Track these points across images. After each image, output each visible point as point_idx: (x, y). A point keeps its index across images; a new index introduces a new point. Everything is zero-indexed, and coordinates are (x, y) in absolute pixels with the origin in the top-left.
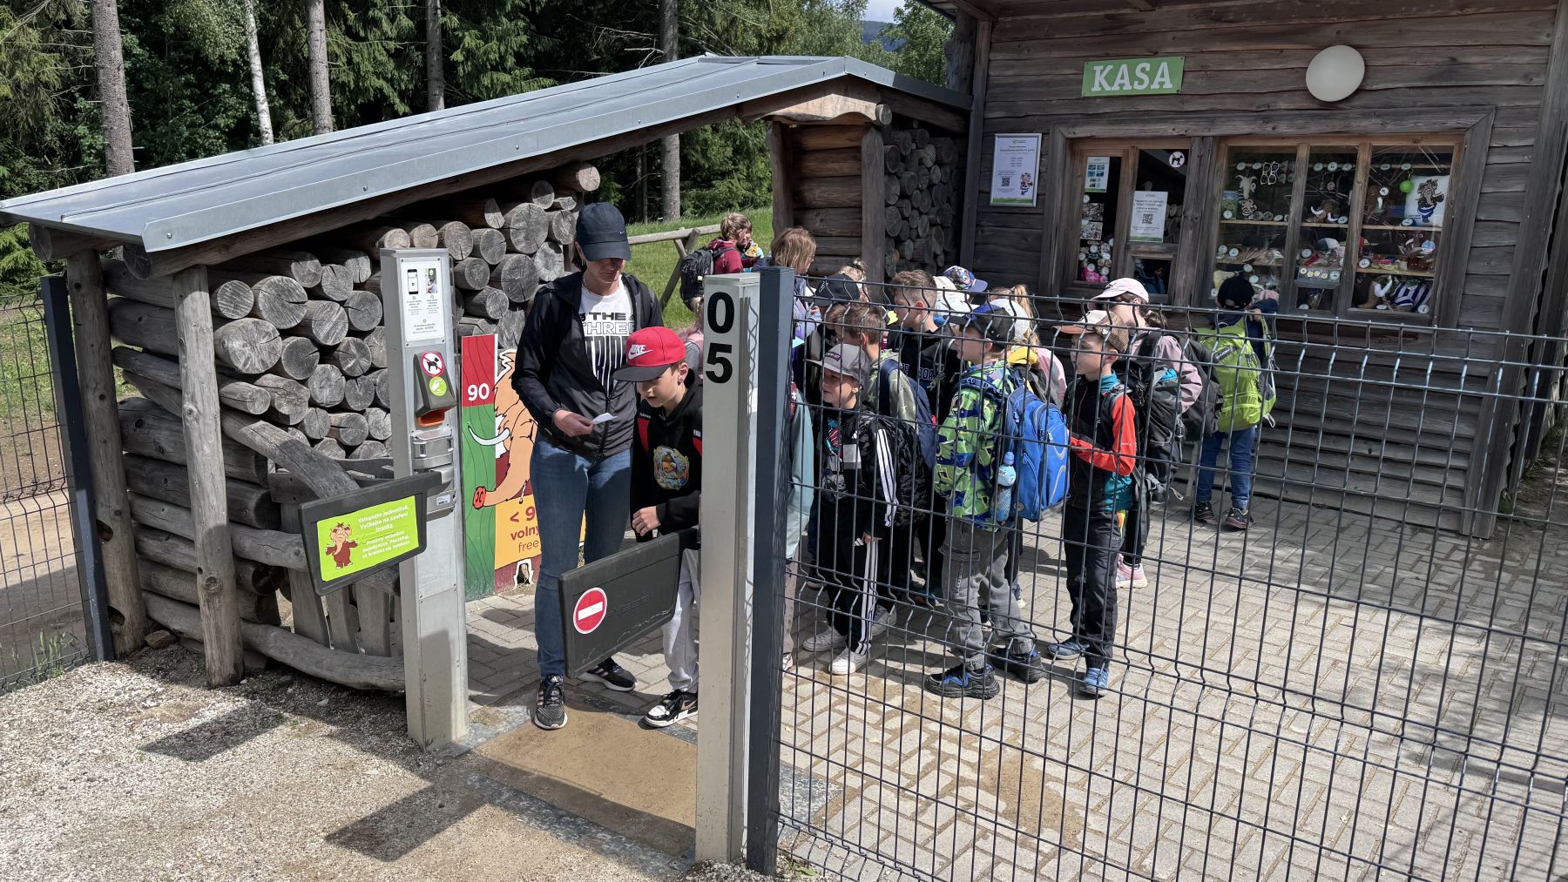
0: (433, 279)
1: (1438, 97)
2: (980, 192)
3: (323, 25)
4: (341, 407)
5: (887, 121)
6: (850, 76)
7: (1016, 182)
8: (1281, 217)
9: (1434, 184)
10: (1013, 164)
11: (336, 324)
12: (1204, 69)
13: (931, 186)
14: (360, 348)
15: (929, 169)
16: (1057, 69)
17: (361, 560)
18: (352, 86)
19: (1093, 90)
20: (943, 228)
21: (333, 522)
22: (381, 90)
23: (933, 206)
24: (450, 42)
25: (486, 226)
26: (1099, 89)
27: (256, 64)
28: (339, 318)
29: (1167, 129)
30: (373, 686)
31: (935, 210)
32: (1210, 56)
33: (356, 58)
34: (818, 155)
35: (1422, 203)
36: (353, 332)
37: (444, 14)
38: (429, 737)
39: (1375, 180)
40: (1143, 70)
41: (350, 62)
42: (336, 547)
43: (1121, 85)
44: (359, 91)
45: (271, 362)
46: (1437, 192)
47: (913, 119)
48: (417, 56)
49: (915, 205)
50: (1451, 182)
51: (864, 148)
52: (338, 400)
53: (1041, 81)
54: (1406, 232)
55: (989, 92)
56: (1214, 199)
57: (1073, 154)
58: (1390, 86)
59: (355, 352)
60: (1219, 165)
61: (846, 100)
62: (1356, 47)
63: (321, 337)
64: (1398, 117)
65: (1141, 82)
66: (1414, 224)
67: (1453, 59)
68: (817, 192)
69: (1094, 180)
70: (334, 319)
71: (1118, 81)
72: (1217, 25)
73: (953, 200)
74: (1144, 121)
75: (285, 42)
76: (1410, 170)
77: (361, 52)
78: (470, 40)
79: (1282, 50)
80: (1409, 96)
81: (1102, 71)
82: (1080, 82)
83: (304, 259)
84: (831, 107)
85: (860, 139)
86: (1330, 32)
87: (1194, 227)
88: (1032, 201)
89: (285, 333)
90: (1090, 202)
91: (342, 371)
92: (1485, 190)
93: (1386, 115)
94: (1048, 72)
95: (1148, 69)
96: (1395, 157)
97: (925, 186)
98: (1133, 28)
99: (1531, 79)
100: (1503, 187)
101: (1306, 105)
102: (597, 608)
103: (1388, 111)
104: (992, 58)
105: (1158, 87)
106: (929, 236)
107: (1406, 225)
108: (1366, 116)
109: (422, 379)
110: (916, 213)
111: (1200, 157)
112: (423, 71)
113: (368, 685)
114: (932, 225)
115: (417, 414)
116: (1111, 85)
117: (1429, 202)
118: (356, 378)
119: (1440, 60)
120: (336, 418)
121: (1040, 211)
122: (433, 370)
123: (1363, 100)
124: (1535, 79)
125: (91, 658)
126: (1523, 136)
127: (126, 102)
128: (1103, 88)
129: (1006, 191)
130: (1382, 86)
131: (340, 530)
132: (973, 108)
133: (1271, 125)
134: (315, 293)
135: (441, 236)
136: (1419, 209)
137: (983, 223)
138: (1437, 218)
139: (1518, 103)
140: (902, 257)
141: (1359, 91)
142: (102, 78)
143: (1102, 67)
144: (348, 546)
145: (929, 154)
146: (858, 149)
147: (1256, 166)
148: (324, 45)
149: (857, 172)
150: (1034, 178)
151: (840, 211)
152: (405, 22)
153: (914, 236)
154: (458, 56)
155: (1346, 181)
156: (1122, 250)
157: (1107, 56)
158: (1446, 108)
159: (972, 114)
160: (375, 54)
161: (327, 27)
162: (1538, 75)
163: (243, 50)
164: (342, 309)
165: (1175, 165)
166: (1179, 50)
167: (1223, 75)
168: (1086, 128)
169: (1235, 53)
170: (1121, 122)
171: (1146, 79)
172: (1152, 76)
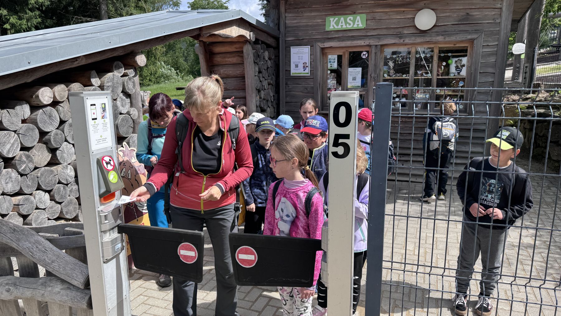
1: (462, 27)
2: (286, 71)
4: (19, 193)
5: (254, 40)
6: (241, 19)
7: (301, 66)
8: (405, 75)
9: (461, 60)
10: (299, 59)
11: (13, 144)
12: (374, 19)
13: (268, 68)
14: (28, 157)
15: (267, 61)
16: (314, 20)
19: (330, 28)
20: (272, 85)
23: (269, 76)
25: (92, 85)
26: (333, 28)
28: (15, 141)
29: (362, 43)
31: (270, 78)
32: (376, 14)
34: (221, 55)
35: (457, 67)
36: (23, 149)
39: (441, 59)
40: (350, 20)
43: (342, 26)
46: (462, 63)
47: (259, 40)
49: (263, 76)
50: (468, 59)
51: (245, 51)
52: (17, 189)
53: (308, 25)
54: (452, 78)
55: (286, 30)
56: (380, 70)
57: (323, 54)
58: (446, 24)
59: (25, 160)
60: (381, 56)
61: (239, 29)
62: (433, 9)
64: (449, 35)
65: (350, 24)
66: (454, 76)
67: (468, 14)
68: (222, 71)
69: (331, 64)
70: (12, 141)
71: (340, 24)
72: (378, 2)
73: (274, 74)
74: (352, 40)
76: (451, 56)
79: (404, 11)
80: (452, 28)
81: (333, 20)
82: (325, 25)
84: (234, 32)
85: (242, 48)
86: (422, 4)
87: (374, 80)
88: (308, 73)
90: (331, 73)
91: (18, 172)
92: (482, 61)
93: (445, 35)
94: (310, 21)
95: (352, 18)
96: (446, 51)
97: (266, 68)
98: (345, 3)
99: (496, 21)
100: (488, 60)
101: (415, 31)
103: (444, 33)
104: (287, 16)
105: (357, 26)
106: (268, 89)
107: (451, 76)
108: (438, 35)
109: (104, 173)
110: (264, 79)
111: (376, 53)
114: (269, 84)
115: (101, 196)
116: (337, 25)
117: (460, 67)
118: (26, 175)
119: (463, 14)
120: (16, 200)
121: (312, 77)
122: (110, 167)
123: (436, 29)
124: (497, 20)
126: (494, 41)
128: (334, 27)
129: (297, 70)
130: (443, 24)
132: (280, 36)
133: (403, 40)
135: (69, 91)
136: (456, 70)
137: (289, 83)
139: (491, 29)
140: (260, 98)
141: (434, 26)
143: (333, 19)
145: (266, 54)
146: (242, 52)
147: (395, 56)
149: (242, 62)
150: (308, 64)
151: (233, 79)
153: (264, 89)
155: (429, 60)
157: (335, 14)
158: (466, 32)
159: (280, 39)
162: (498, 19)
164: (16, 135)
165: (364, 57)
166: (364, 11)
167: (382, 21)
168: (328, 43)
169: (386, 12)
170: (343, 41)
171: (352, 23)
172: (354, 22)
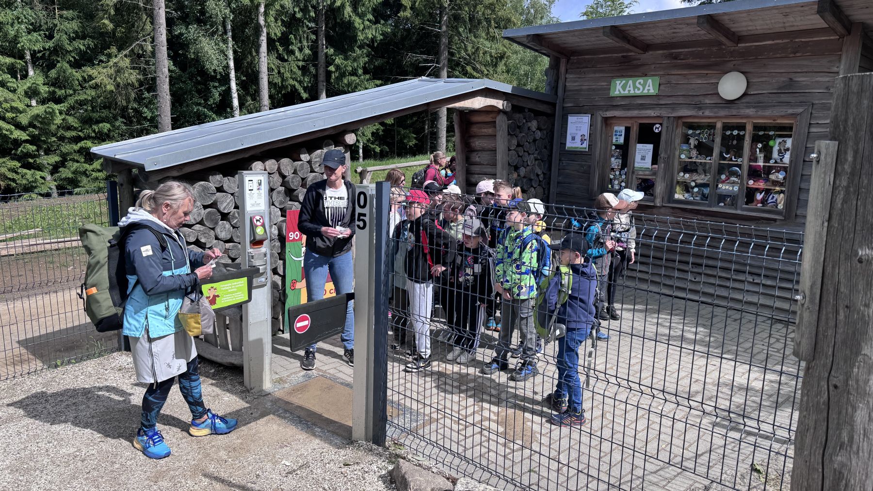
0: (260, 184)
1: (784, 98)
2: (561, 143)
3: (266, 54)
4: (230, 241)
5: (509, 109)
6: (487, 88)
7: (578, 139)
8: (709, 158)
9: (785, 142)
10: (576, 130)
11: (229, 203)
12: (669, 83)
13: (535, 140)
15: (534, 132)
16: (598, 82)
17: (221, 303)
18: (280, 85)
19: (616, 93)
20: (542, 161)
21: (209, 286)
22: (294, 86)
23: (536, 150)
24: (329, 62)
25: (301, 160)
26: (619, 93)
27: (233, 74)
28: (230, 201)
29: (651, 113)
30: (233, 364)
31: (537, 152)
32: (672, 77)
33: (282, 70)
34: (477, 125)
35: (780, 152)
36: (236, 207)
37: (327, 48)
38: (252, 386)
39: (755, 139)
40: (640, 83)
41: (279, 72)
42: (209, 297)
43: (629, 91)
44: (283, 87)
45: (199, 219)
46: (786, 146)
47: (525, 108)
48: (313, 70)
49: (526, 150)
50: (792, 141)
51: (497, 122)
52: (229, 237)
53: (591, 89)
54: (772, 166)
55: (566, 93)
56: (675, 148)
57: (607, 124)
58: (760, 92)
59: (237, 216)
60: (677, 131)
61: (486, 100)
62: (742, 73)
63: (222, 209)
64: (765, 108)
65: (639, 89)
66: (776, 162)
67: (791, 79)
68: (477, 143)
69: (617, 138)
70: (228, 201)
71: (628, 89)
72: (675, 61)
73: (548, 147)
74: (640, 109)
75: (248, 63)
76: (773, 135)
77: (284, 67)
78: (338, 60)
79: (707, 74)
80: (770, 97)
81: (620, 84)
82: (609, 89)
83: (215, 174)
84: (478, 103)
85: (495, 118)
86: (730, 65)
87: (664, 163)
89: (205, 207)
90: (616, 149)
91: (231, 224)
92: (808, 146)
93: (758, 107)
94: (594, 84)
95: (642, 83)
96: (764, 128)
97: (531, 141)
98: (635, 62)
99: (829, 90)
101: (718, 101)
102: (306, 323)
103: (759, 105)
104: (567, 77)
105: (647, 91)
106: (534, 165)
107: (772, 163)
108: (748, 107)
109: (253, 227)
110: (526, 154)
111: (667, 127)
112: (316, 77)
113: (231, 363)
114: (536, 160)
115: (251, 242)
116: (624, 91)
117: (783, 151)
119: (784, 79)
120: (228, 245)
121: (590, 154)
122: (258, 223)
123: (747, 99)
124: (831, 90)
125: (119, 350)
126: (825, 118)
127: (169, 93)
129: (573, 143)
130: (756, 92)
131: (212, 290)
132: (557, 102)
133: (702, 111)
134: (220, 189)
135: (279, 165)
136: (778, 155)
137: (563, 159)
138: (787, 158)
139: (823, 101)
140: (519, 175)
141: (745, 95)
142: (158, 82)
143: (620, 82)
144: (215, 297)
145: (534, 124)
146: (495, 122)
147: (698, 132)
148: (266, 65)
149: (495, 134)
150: (587, 137)
151: (488, 152)
152: (307, 51)
153: (525, 165)
154: (332, 68)
155: (741, 138)
156: (630, 174)
157: (622, 76)
158: (788, 104)
159: (557, 105)
160: (292, 68)
161: (268, 55)
162: (832, 87)
163: (227, 67)
164: (232, 197)
165: (657, 131)
166: (657, 73)
167: (679, 86)
168: (612, 112)
169: (685, 75)
170: (629, 110)
171: (641, 88)
172: (644, 86)
